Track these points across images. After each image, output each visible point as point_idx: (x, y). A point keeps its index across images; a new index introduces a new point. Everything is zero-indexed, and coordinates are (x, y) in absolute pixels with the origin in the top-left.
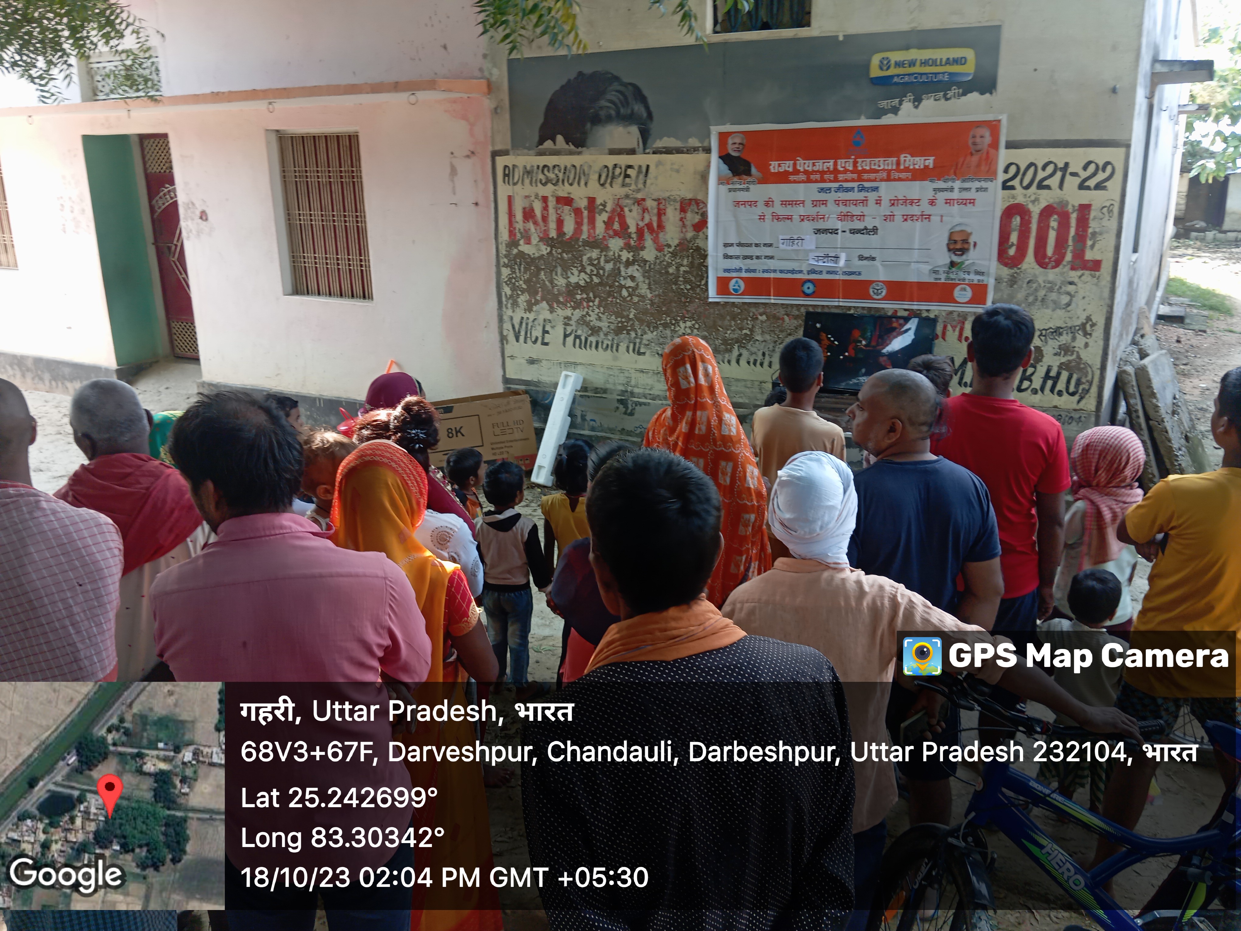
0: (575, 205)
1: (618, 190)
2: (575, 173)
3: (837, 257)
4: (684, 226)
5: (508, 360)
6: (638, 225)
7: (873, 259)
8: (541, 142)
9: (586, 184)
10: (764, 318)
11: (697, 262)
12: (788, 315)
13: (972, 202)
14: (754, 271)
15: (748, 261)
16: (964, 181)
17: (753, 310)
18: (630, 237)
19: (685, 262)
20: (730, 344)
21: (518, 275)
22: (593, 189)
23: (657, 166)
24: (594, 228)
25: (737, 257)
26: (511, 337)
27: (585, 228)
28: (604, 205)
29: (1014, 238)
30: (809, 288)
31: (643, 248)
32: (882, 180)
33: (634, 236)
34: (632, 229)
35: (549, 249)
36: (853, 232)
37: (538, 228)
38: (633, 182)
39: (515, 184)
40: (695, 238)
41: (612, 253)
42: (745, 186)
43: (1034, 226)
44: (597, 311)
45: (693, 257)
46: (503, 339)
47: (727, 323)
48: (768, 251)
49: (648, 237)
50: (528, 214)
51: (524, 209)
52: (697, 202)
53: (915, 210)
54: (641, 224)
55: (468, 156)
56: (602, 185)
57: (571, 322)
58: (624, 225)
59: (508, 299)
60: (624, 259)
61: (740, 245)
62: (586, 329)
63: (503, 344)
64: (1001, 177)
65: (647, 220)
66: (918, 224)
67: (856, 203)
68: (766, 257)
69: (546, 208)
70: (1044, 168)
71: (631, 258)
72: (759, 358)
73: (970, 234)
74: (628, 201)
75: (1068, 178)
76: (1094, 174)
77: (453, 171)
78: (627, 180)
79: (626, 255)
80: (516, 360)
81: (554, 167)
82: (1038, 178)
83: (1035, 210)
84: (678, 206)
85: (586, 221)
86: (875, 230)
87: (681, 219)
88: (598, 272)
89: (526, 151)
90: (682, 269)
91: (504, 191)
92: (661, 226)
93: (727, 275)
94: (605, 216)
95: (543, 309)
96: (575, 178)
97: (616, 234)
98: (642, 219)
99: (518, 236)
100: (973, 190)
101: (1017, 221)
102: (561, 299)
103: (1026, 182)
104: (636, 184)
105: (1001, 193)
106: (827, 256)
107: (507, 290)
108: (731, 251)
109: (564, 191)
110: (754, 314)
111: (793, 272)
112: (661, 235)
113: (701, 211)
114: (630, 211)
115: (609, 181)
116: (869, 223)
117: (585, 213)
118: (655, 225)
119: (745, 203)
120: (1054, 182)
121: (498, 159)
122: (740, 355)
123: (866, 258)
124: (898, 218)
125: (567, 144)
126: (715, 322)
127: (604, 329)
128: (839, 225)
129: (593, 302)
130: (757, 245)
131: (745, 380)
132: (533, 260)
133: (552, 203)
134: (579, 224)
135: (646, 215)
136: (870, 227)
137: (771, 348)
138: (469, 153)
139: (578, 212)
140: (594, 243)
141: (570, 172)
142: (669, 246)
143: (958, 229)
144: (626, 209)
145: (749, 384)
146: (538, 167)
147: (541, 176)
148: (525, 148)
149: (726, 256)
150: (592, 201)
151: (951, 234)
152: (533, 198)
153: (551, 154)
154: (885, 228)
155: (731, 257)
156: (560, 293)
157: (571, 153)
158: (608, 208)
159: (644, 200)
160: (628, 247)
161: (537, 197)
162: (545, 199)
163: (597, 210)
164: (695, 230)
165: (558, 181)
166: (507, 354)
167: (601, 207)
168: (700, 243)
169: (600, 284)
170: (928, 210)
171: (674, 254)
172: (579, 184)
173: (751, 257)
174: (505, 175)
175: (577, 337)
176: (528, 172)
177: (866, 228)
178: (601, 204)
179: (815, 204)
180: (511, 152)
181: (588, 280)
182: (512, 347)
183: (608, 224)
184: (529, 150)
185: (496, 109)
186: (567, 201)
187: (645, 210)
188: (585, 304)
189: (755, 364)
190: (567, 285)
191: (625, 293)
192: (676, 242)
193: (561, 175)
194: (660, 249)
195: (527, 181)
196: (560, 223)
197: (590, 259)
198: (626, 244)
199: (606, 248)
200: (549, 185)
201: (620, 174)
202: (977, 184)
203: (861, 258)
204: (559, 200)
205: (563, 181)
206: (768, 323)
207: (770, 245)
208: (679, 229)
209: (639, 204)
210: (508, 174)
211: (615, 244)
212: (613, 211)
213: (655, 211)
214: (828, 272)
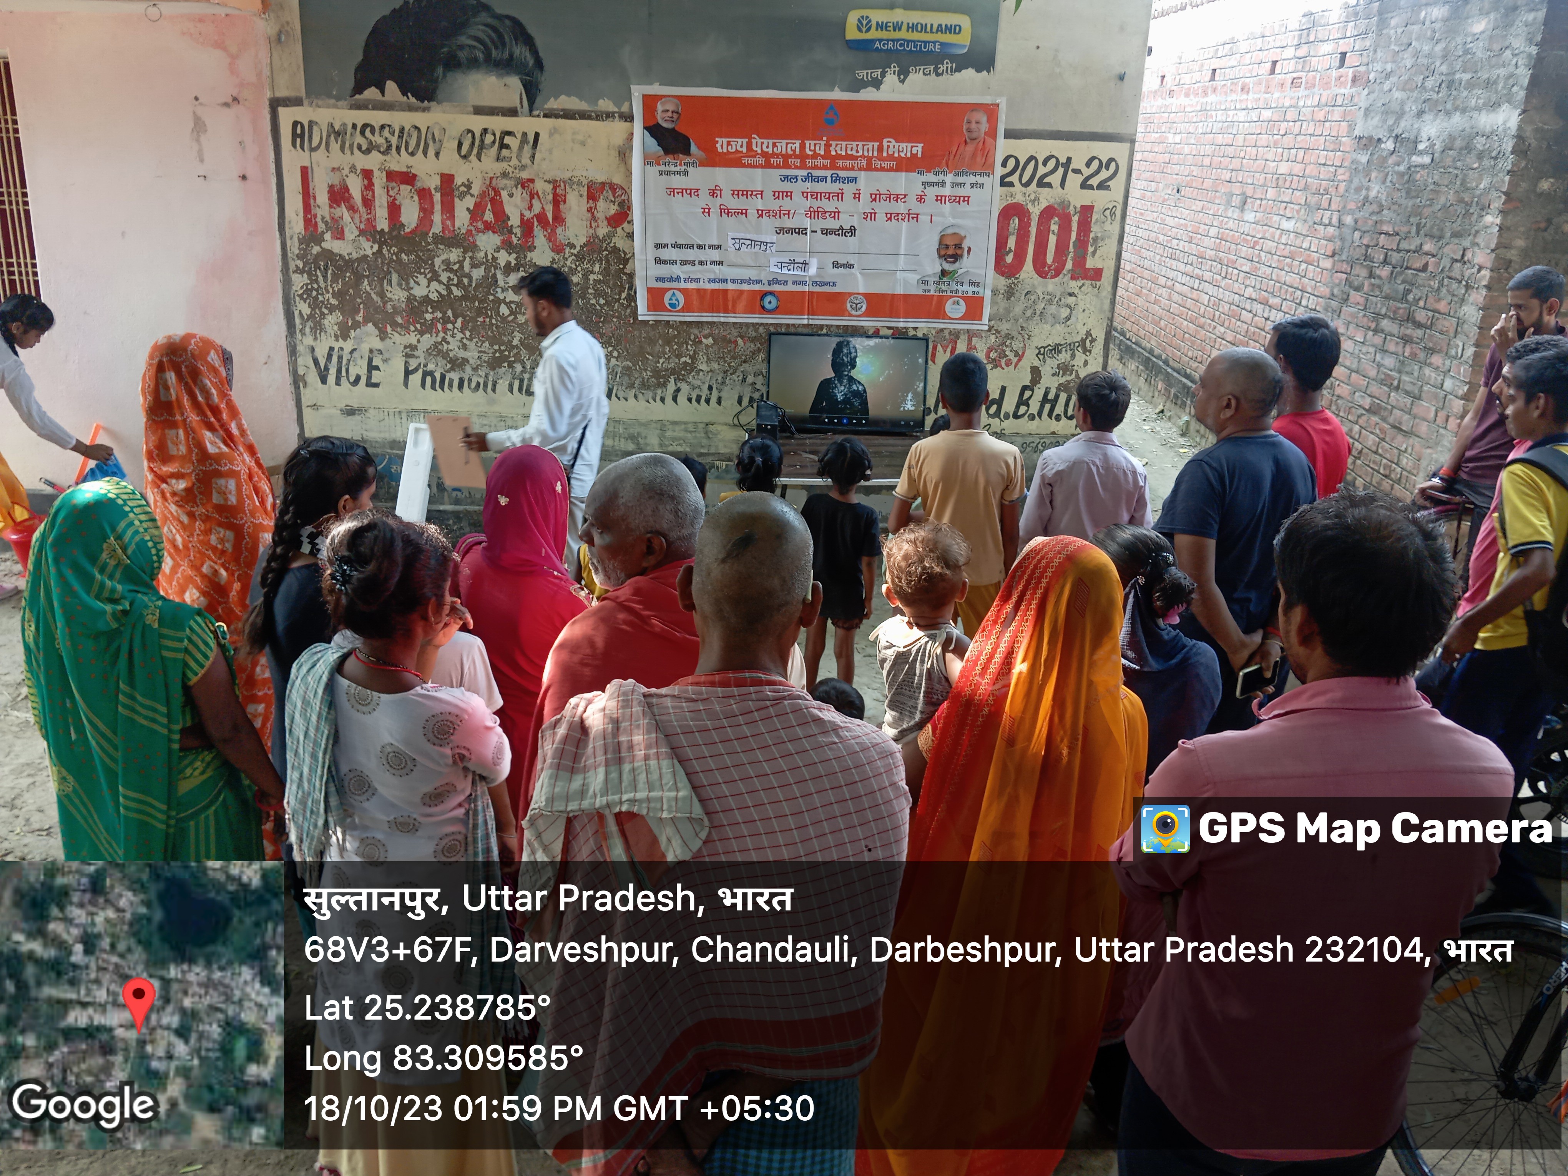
0: (419, 184)
1: (489, 165)
2: (419, 138)
3: (805, 264)
4: (594, 218)
5: (306, 412)
6: (522, 215)
7: (851, 266)
8: (359, 88)
9: (437, 154)
10: (710, 341)
11: (613, 268)
12: (742, 337)
13: (967, 199)
14: (697, 280)
15: (688, 267)
16: (957, 174)
17: (696, 331)
18: (510, 231)
19: (597, 268)
20: (664, 377)
21: (322, 284)
22: (449, 162)
23: (551, 134)
24: (452, 217)
25: (674, 262)
26: (313, 377)
27: (437, 217)
28: (469, 186)
29: (1011, 243)
30: (770, 302)
31: (532, 248)
32: (860, 169)
33: (517, 231)
34: (515, 221)
35: (376, 247)
36: (826, 232)
37: (357, 216)
38: (514, 156)
39: (313, 150)
40: (610, 236)
41: (482, 254)
42: (683, 168)
43: (1033, 230)
44: (459, 336)
45: (607, 261)
46: (298, 381)
47: (658, 348)
48: (715, 255)
49: (538, 232)
50: (338, 195)
51: (331, 187)
52: (613, 187)
53: (901, 208)
54: (528, 215)
55: (226, 105)
56: (465, 157)
57: (416, 353)
58: (501, 215)
59: (304, 321)
60: (502, 263)
61: (676, 246)
62: (441, 362)
63: (297, 388)
64: (999, 171)
65: (537, 208)
66: (905, 224)
67: (829, 196)
68: (712, 263)
69: (369, 186)
70: (1045, 163)
71: (513, 262)
72: (705, 392)
73: (963, 238)
74: (505, 181)
75: (1070, 173)
76: (1097, 172)
77: (199, 127)
78: (505, 152)
79: (503, 258)
80: (322, 411)
81: (383, 127)
82: (1039, 174)
83: (1035, 211)
84: (584, 191)
85: (438, 207)
86: (852, 231)
87: (590, 210)
88: (460, 282)
89: (332, 101)
90: (592, 277)
91: (293, 159)
92: (559, 219)
93: (660, 285)
94: (469, 202)
95: (368, 334)
96: (418, 145)
97: (488, 227)
98: (530, 208)
99: (321, 227)
100: (968, 186)
101: (1015, 223)
102: (399, 320)
103: (1025, 179)
104: (519, 157)
105: (999, 190)
106: (793, 262)
107: (304, 308)
108: (666, 254)
109: (399, 162)
110: (696, 337)
111: (749, 281)
112: (559, 230)
113: (619, 200)
114: (511, 195)
115: (475, 151)
116: (845, 222)
117: (437, 197)
118: (550, 216)
119: (682, 191)
120: (1054, 180)
121: (282, 110)
122: (678, 390)
123: (843, 266)
124: (881, 217)
125: (404, 93)
126: (641, 347)
127: (471, 361)
128: (807, 223)
129: (454, 323)
130: (700, 247)
131: (685, 423)
132: (348, 263)
133: (379, 179)
134: (426, 212)
135: (535, 202)
136: (847, 227)
137: (720, 379)
138: (230, 100)
139: (424, 194)
140: (451, 240)
141: (410, 135)
142: (572, 246)
143: (950, 231)
144: (504, 194)
145: (691, 427)
146: (354, 126)
147: (359, 139)
148: (330, 96)
149: (659, 261)
150: (447, 180)
151: (942, 238)
152: (346, 171)
153: (374, 108)
154: (864, 228)
155: (665, 262)
156: (396, 311)
157: (411, 108)
158: (476, 190)
159: (532, 181)
160: (507, 245)
161: (353, 169)
162: (367, 174)
163: (456, 193)
164: (609, 224)
165: (389, 147)
166: (305, 402)
167: (462, 189)
168: (619, 242)
169: (464, 298)
170: (916, 207)
171: (580, 257)
172: (425, 153)
173: (693, 263)
174: (294, 135)
175: (431, 374)
176: (337, 133)
177: (841, 228)
178: (463, 184)
179: (777, 195)
180: (306, 102)
181: (444, 293)
182: (313, 391)
183: (475, 213)
184: (338, 98)
185: (279, 35)
186: (408, 178)
187: (533, 195)
188: (440, 327)
189: (698, 400)
190: (408, 299)
191: (504, 310)
192: (583, 240)
193: (394, 141)
194: (558, 249)
195: (335, 146)
196: (394, 210)
197: (447, 262)
198: (503, 242)
199: (474, 247)
200: (374, 153)
201: (494, 142)
202: (972, 179)
203: (836, 265)
204: (391, 176)
205: (398, 149)
206: (716, 348)
207: (719, 247)
208: (586, 223)
209: (523, 187)
210: (300, 133)
211: (488, 242)
212: (483, 195)
213: (550, 197)
214: (794, 283)
